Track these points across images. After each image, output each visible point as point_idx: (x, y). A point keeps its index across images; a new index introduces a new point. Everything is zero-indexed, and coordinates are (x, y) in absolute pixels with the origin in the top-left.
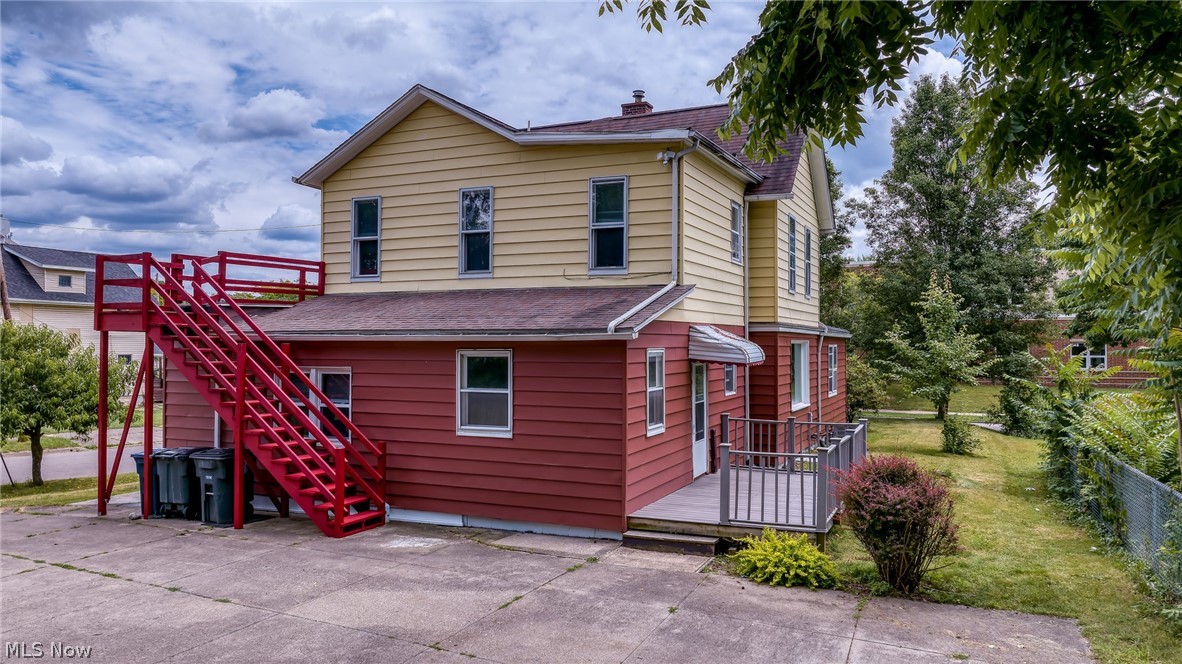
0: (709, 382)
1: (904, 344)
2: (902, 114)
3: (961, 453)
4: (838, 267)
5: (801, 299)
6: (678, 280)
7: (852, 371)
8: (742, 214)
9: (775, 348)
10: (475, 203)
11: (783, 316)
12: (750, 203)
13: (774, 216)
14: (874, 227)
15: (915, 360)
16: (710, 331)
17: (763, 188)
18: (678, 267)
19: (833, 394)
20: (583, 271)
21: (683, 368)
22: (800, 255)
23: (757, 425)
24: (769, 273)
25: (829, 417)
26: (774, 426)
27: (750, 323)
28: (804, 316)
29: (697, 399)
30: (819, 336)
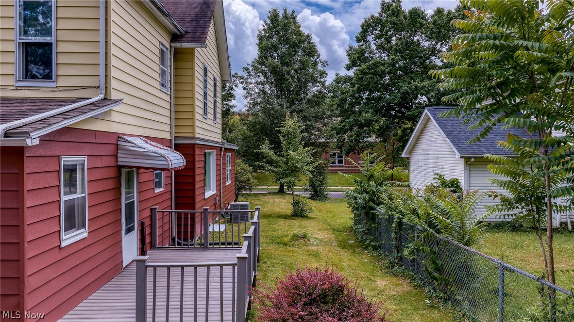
0: (139, 183)
1: (271, 153)
2: (262, 28)
3: (302, 216)
4: (229, 110)
5: (211, 122)
6: (106, 94)
7: (238, 168)
8: (168, 56)
9: (194, 155)
11: (199, 133)
12: (175, 49)
13: (193, 61)
14: (247, 89)
15: (277, 162)
16: (139, 142)
17: (185, 39)
18: (106, 83)
19: (228, 183)
20: (10, 81)
21: (111, 173)
22: (210, 93)
23: (179, 214)
24: (189, 102)
25: (226, 197)
26: (193, 215)
27: (175, 137)
28: (213, 135)
29: (127, 199)
30: (221, 148)
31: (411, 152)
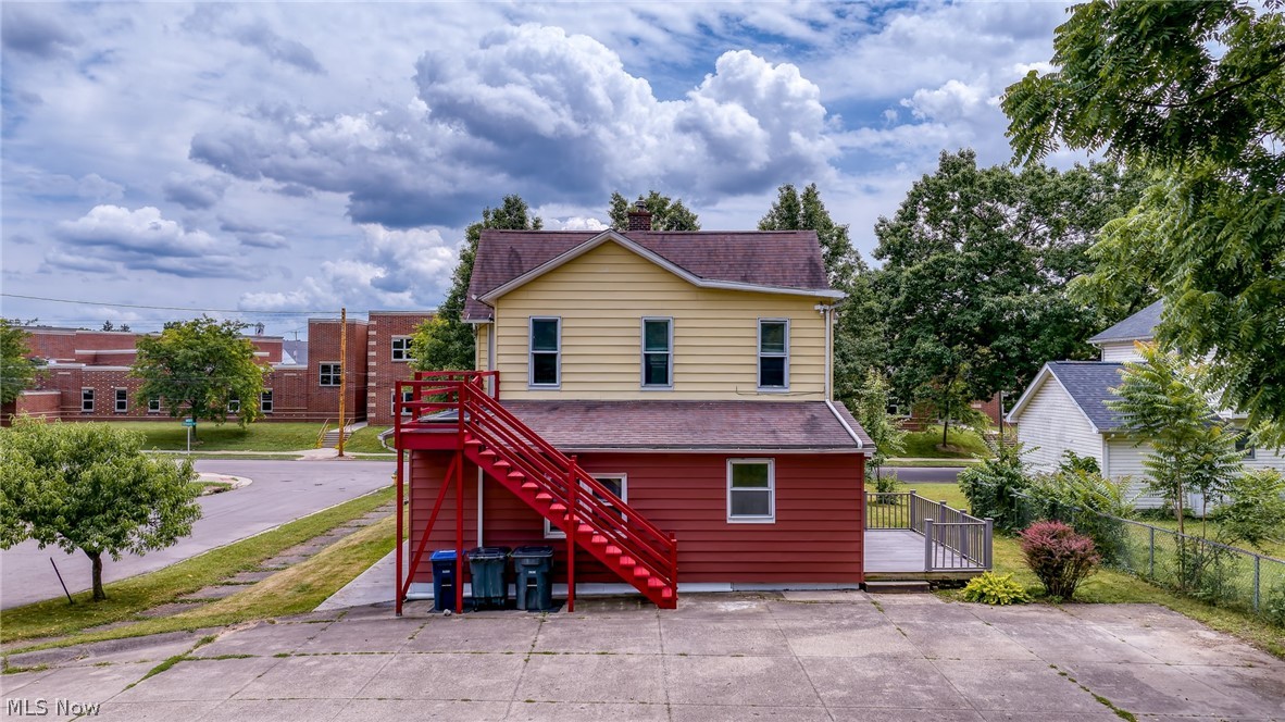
10: (656, 332)
20: (752, 388)
31: (1019, 416)
